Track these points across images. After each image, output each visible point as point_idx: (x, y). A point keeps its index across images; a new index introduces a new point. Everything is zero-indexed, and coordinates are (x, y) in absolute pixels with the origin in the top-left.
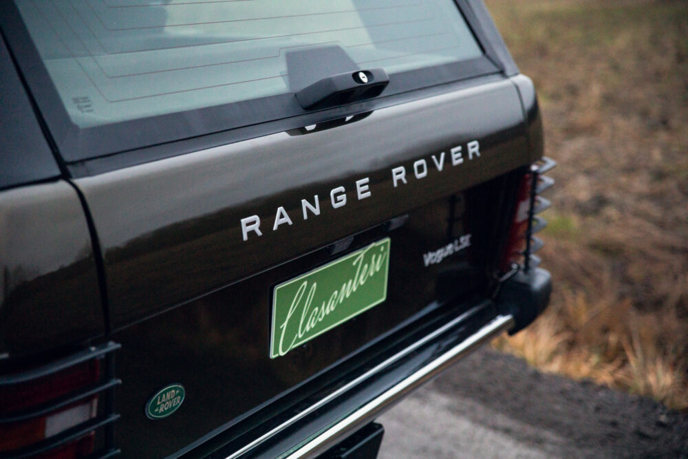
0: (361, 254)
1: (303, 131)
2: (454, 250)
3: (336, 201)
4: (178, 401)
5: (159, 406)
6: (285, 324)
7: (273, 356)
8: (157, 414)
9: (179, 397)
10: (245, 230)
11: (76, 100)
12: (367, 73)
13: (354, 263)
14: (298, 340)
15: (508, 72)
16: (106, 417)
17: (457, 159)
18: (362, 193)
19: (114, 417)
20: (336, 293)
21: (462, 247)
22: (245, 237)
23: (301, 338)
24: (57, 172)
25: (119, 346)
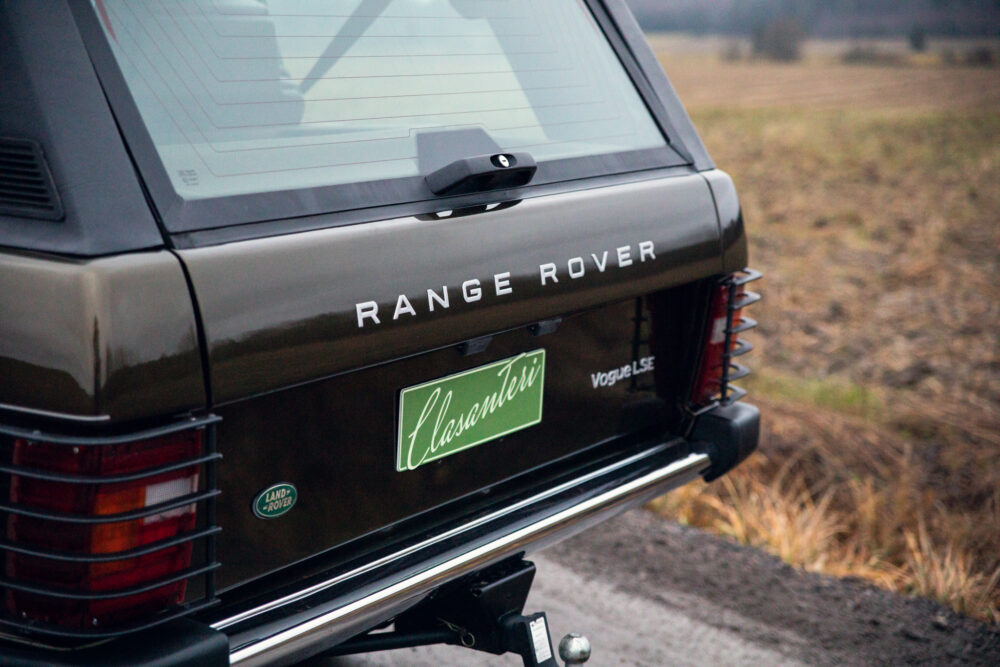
0: (508, 364)
1: (433, 216)
2: (631, 372)
3: (469, 295)
4: (289, 502)
5: (268, 504)
6: (415, 433)
7: (400, 468)
8: (265, 512)
9: (290, 498)
10: (361, 316)
11: (181, 173)
12: (509, 157)
13: (500, 374)
14: (430, 454)
15: (698, 164)
16: (207, 491)
17: (624, 260)
18: (502, 288)
19: (215, 493)
20: (477, 405)
21: (642, 370)
22: (361, 324)
23: (433, 453)
24: (160, 241)
25: (220, 418)
